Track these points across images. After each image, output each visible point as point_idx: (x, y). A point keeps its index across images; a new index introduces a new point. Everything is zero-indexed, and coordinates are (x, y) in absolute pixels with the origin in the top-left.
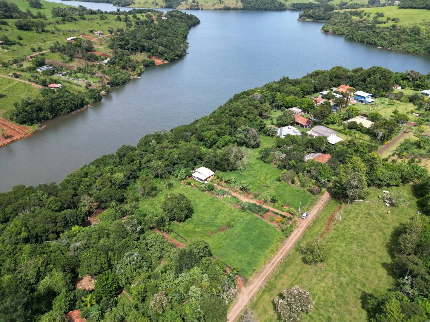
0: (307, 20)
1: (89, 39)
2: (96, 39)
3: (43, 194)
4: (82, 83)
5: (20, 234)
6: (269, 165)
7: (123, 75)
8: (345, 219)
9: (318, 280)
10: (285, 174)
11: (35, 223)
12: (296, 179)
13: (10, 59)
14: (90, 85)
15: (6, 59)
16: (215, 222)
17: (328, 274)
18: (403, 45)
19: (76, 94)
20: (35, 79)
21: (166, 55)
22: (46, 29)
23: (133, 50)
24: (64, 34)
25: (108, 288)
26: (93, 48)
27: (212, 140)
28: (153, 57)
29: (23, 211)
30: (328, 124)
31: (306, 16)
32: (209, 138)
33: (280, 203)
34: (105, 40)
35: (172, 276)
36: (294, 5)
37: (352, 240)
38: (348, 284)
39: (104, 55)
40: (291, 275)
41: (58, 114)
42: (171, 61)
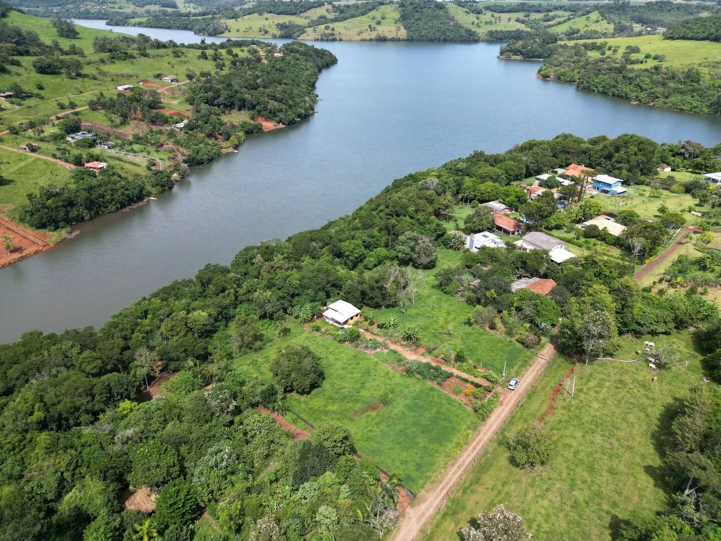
0: (514, 57)
1: (154, 89)
2: (166, 88)
3: (72, 347)
4: (142, 160)
5: (31, 414)
6: (451, 298)
7: (209, 148)
8: (581, 391)
9: (537, 496)
10: (479, 313)
11: (57, 396)
12: (497, 321)
13: (23, 121)
14: (154, 165)
15: (16, 122)
16: (361, 394)
17: (554, 484)
18: (673, 99)
19: (130, 179)
20: (64, 155)
21: (281, 115)
22: (83, 72)
23: (226, 106)
24: (113, 80)
25: (179, 508)
26: (161, 102)
27: (356, 255)
28: (260, 118)
29: (38, 375)
30: (551, 229)
31: (511, 51)
32: (352, 252)
33: (471, 362)
34: (180, 90)
35: (287, 488)
36: (491, 33)
37: (593, 427)
38: (587, 503)
39: (178, 114)
40: (490, 488)
41: (101, 212)
42: (289, 124)
